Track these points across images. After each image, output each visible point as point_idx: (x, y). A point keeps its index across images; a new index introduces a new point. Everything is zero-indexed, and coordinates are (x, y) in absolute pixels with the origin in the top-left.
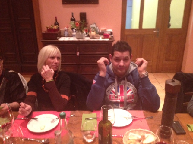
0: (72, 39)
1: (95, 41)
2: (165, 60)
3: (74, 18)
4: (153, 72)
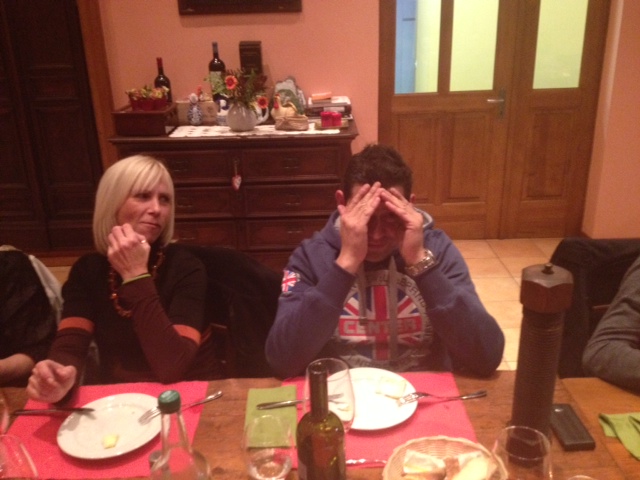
0: (214, 132)
1: (291, 139)
2: (528, 196)
3: (219, 60)
4: (491, 238)
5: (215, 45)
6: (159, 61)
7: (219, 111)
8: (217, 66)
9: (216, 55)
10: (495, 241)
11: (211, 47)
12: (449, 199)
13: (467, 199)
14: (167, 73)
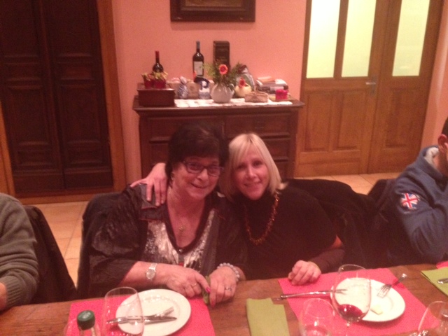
2: (386, 146)
3: (200, 54)
4: (362, 173)
5: (198, 44)
6: (157, 54)
7: (201, 89)
8: (198, 58)
9: (198, 50)
10: (366, 175)
11: (195, 44)
12: (338, 148)
13: (349, 148)
14: (161, 62)
